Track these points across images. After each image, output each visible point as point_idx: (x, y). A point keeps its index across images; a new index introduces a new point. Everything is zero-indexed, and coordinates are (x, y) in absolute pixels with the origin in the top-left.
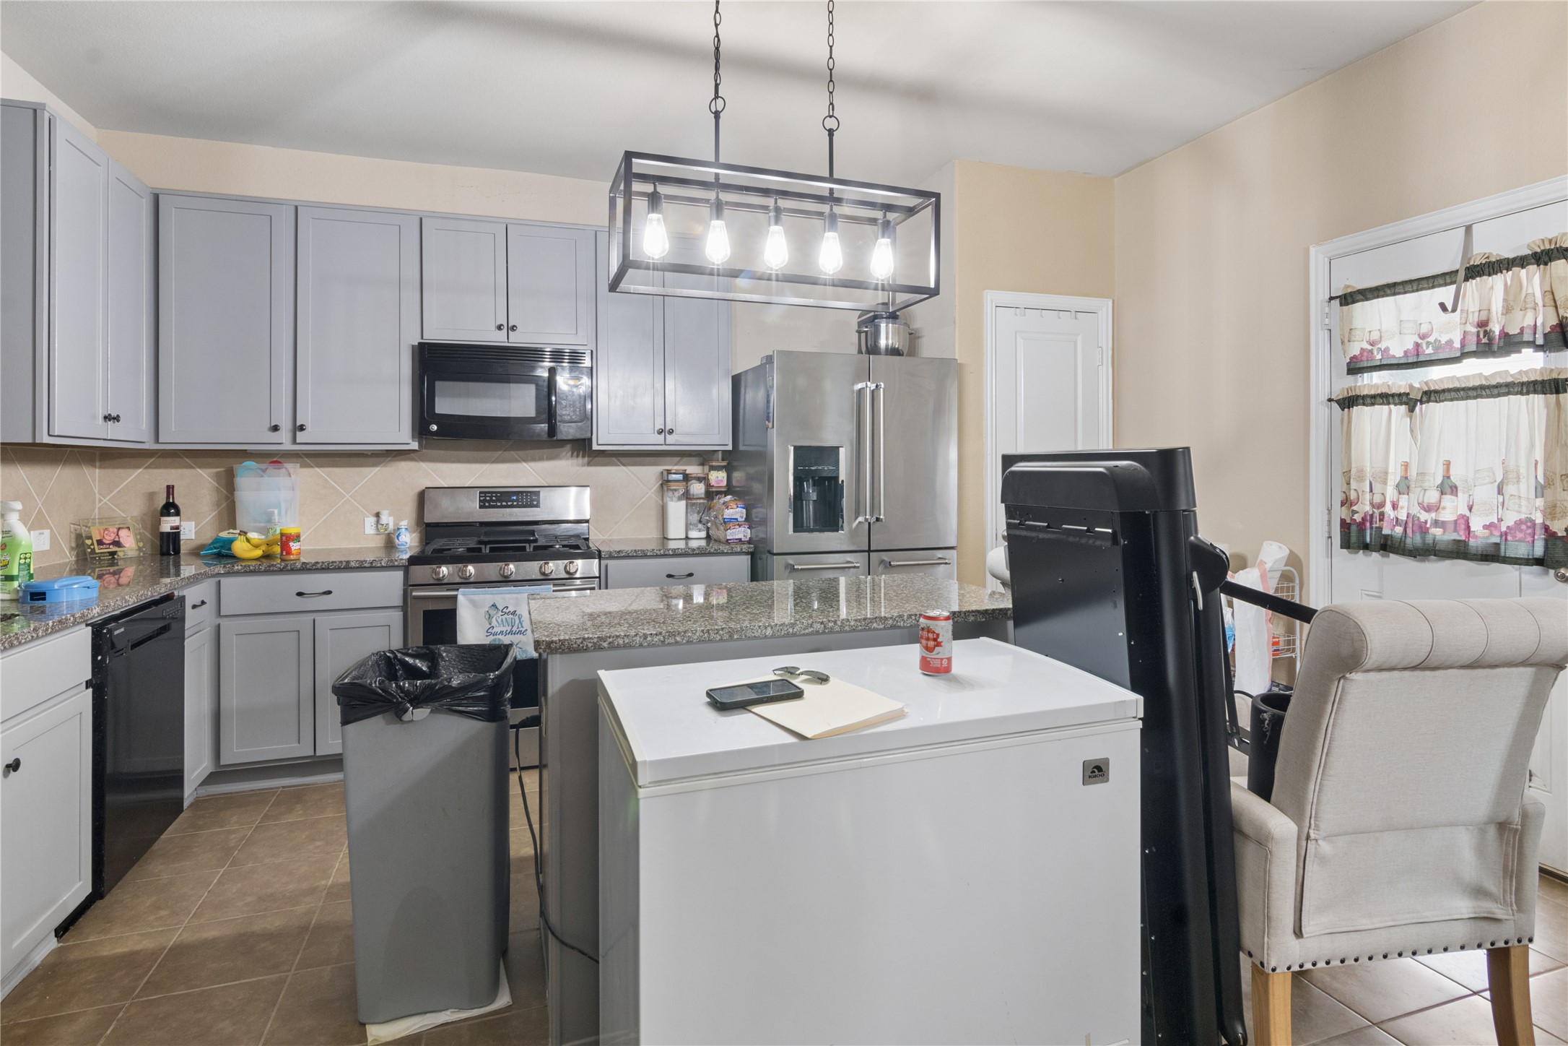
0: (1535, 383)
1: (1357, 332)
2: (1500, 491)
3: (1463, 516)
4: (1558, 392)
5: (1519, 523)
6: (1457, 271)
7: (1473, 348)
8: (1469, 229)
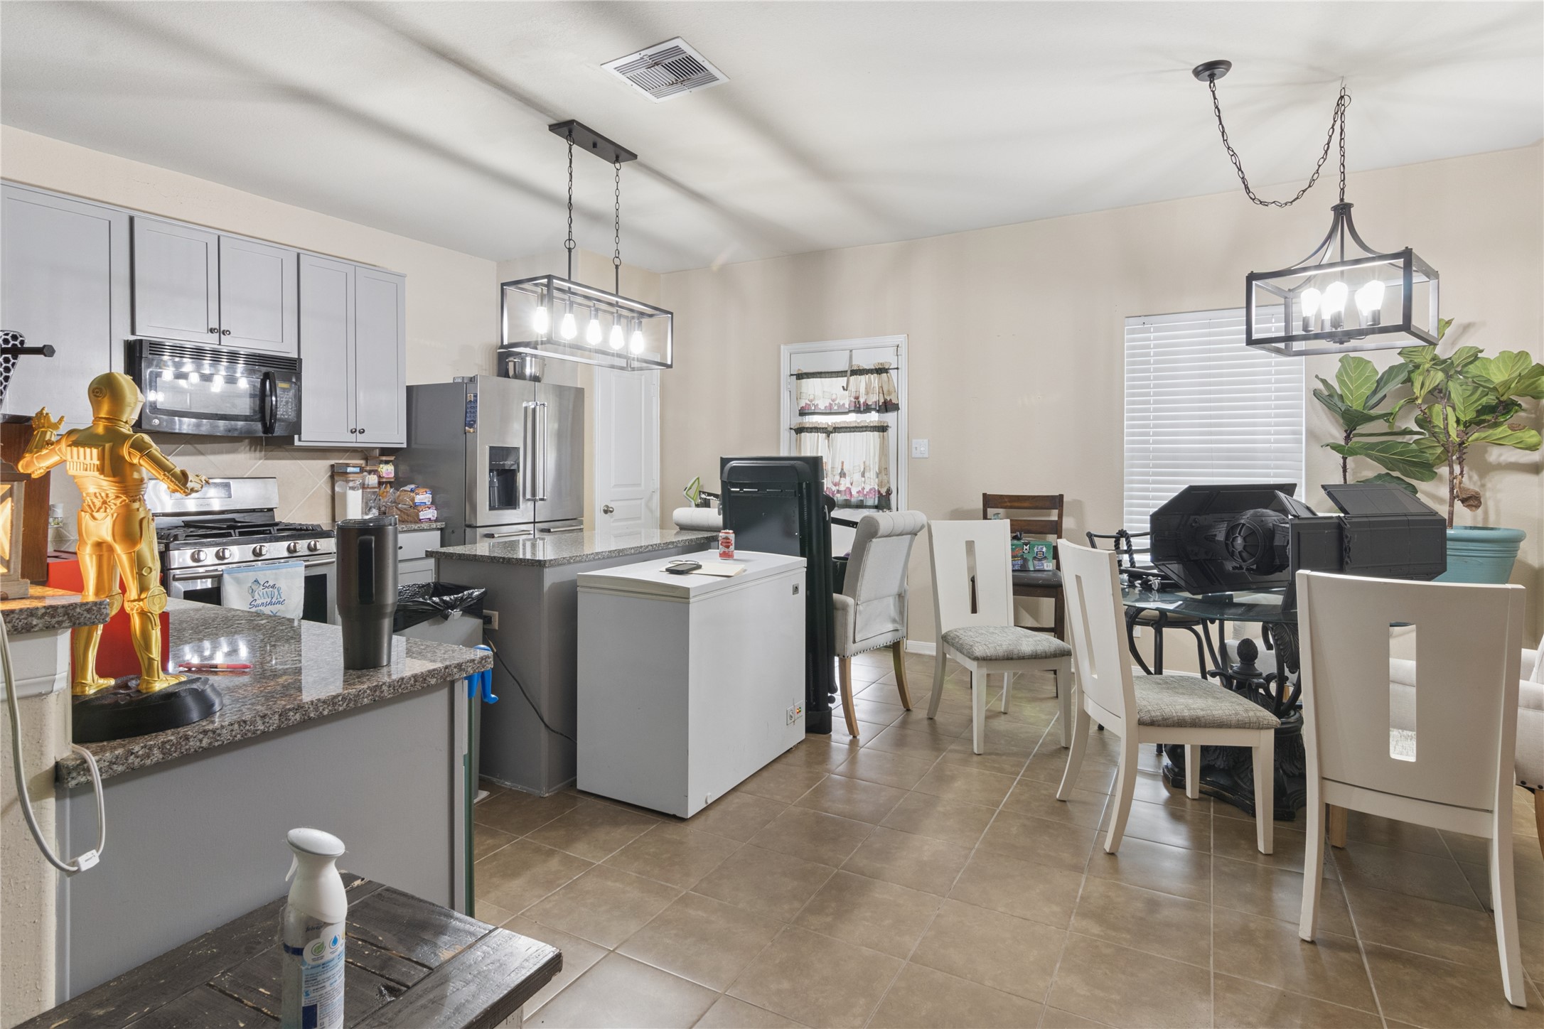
0: (875, 427)
1: (804, 395)
2: (863, 475)
3: (848, 488)
4: (883, 432)
5: (871, 490)
6: (847, 371)
7: (853, 409)
8: (851, 351)
